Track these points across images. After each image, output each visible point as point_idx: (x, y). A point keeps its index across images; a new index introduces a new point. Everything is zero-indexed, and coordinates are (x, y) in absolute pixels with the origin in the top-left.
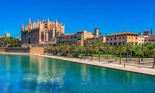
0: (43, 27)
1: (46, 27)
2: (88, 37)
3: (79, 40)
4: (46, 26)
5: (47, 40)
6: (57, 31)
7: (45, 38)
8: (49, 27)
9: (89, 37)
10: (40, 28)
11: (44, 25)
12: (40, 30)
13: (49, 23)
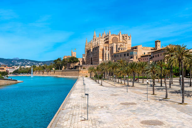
0: (103, 42)
2: (144, 53)
3: (132, 58)
4: (108, 40)
5: (107, 60)
6: (119, 47)
8: (110, 42)
9: (146, 54)
10: (100, 44)
12: (100, 47)
13: (111, 37)
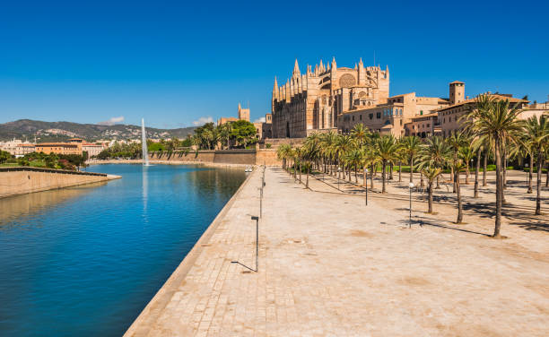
0: (318, 87)
1: (328, 87)
3: (388, 122)
4: (328, 82)
5: (327, 126)
6: (356, 97)
7: (321, 122)
8: (336, 85)
9: (426, 114)
10: (309, 92)
11: (321, 83)
12: (308, 97)
13: (337, 74)
